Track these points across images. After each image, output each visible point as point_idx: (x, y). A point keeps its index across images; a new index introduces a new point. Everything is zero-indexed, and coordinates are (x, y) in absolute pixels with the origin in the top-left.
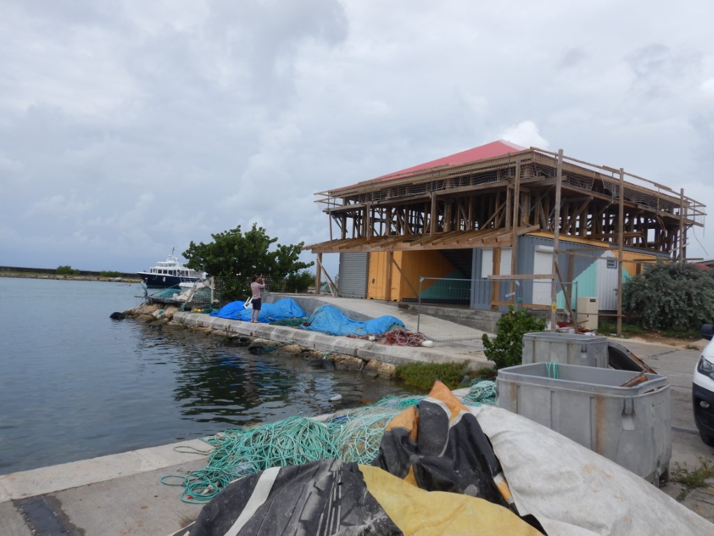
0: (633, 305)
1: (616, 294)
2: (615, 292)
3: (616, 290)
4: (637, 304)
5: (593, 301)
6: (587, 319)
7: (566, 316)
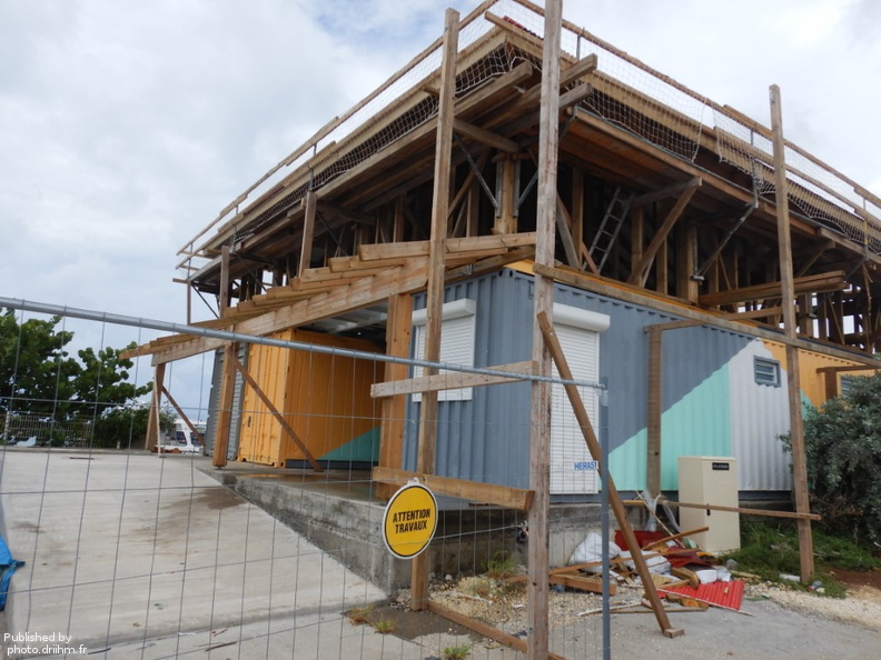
0: (834, 478)
1: (785, 450)
2: (780, 443)
3: (782, 438)
4: (847, 477)
5: (720, 466)
6: (707, 521)
7: (644, 510)
